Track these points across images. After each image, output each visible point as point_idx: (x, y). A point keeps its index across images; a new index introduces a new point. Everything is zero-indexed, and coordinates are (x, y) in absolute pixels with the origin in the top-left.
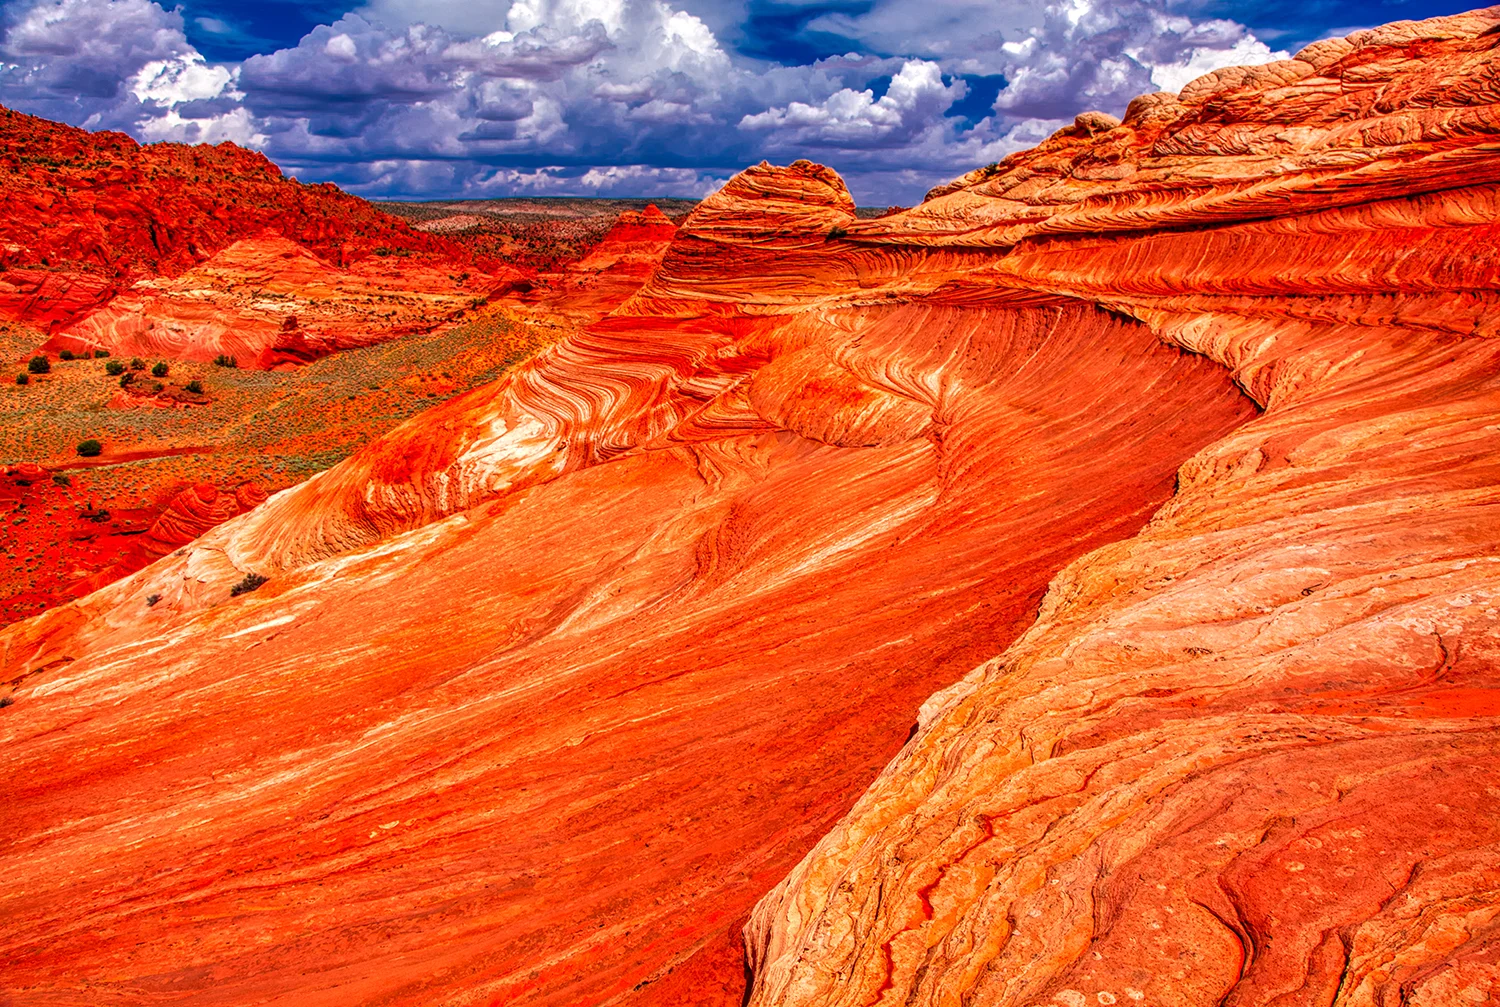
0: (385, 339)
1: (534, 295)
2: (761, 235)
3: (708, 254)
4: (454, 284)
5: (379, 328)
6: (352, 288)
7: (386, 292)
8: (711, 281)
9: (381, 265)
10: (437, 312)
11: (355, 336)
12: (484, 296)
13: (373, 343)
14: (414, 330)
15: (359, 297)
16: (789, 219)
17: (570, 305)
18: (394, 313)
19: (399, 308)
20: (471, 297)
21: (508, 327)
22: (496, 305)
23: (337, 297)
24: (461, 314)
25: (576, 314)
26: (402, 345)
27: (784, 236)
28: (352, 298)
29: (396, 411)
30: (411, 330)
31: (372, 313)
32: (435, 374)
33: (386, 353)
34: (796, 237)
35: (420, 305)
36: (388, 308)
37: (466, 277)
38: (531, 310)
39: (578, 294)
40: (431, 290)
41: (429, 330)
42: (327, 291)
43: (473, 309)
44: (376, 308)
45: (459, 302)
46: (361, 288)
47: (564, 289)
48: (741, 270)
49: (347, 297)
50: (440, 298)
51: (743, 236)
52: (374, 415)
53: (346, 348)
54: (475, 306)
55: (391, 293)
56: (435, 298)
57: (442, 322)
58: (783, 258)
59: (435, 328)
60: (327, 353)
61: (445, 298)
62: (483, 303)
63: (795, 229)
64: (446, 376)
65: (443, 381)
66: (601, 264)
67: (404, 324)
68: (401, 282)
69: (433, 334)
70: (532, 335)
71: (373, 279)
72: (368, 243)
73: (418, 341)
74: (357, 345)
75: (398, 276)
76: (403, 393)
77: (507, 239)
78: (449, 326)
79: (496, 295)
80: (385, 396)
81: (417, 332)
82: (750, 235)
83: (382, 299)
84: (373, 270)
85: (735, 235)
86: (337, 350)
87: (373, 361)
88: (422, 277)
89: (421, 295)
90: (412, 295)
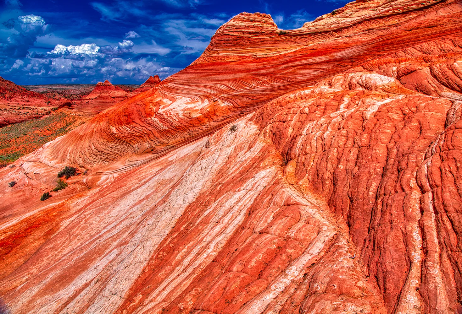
0: (26, 120)
1: (72, 107)
2: (254, 33)
3: (234, 40)
4: (47, 104)
5: (24, 117)
6: (13, 105)
7: (25, 106)
8: (237, 49)
9: (22, 98)
10: (42, 112)
11: (16, 119)
12: (57, 107)
13: (22, 122)
14: (35, 118)
15: (16, 108)
16: (263, 28)
17: (85, 109)
18: (28, 112)
19: (29, 111)
20: (53, 107)
21: (66, 116)
22: (61, 109)
23: (8, 108)
24: (50, 112)
25: (87, 111)
26: (32, 122)
27: (262, 33)
28: (13, 108)
29: (34, 140)
30: (34, 118)
31: (21, 112)
32: (45, 130)
33: (27, 124)
34: (267, 34)
35: (36, 110)
36: (26, 111)
37: (50, 102)
38: (72, 111)
39: (86, 106)
40: (39, 106)
41: (40, 117)
42: (5, 106)
43: (54, 111)
44: (22, 111)
45: (49, 109)
46: (16, 105)
47: (82, 104)
48: (248, 45)
49: (12, 108)
50: (43, 108)
51: (247, 33)
52: (27, 142)
53: (13, 123)
54: (54, 110)
55: (27, 107)
56: (41, 108)
57: (44, 115)
58: (264, 41)
59: (42, 117)
60: (6, 125)
61: (44, 108)
62: (57, 109)
63: (266, 31)
64: (49, 130)
65: (48, 132)
66: (93, 97)
67: (32, 116)
68: (28, 103)
69: (41, 119)
70: (74, 118)
71: (19, 103)
72: (14, 94)
73: (37, 120)
74: (16, 122)
75: (28, 101)
76: (35, 135)
77: (57, 94)
78: (46, 116)
79: (61, 107)
80: (29, 136)
81: (36, 118)
82: (250, 33)
83: (23, 108)
84: (20, 100)
85: (243, 33)
86: (10, 124)
87: (23, 127)
88: (36, 102)
89: (36, 107)
90: (33, 107)
